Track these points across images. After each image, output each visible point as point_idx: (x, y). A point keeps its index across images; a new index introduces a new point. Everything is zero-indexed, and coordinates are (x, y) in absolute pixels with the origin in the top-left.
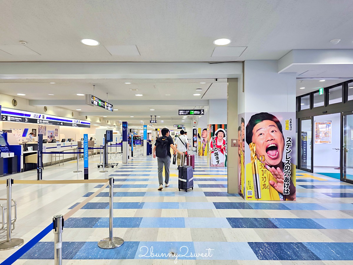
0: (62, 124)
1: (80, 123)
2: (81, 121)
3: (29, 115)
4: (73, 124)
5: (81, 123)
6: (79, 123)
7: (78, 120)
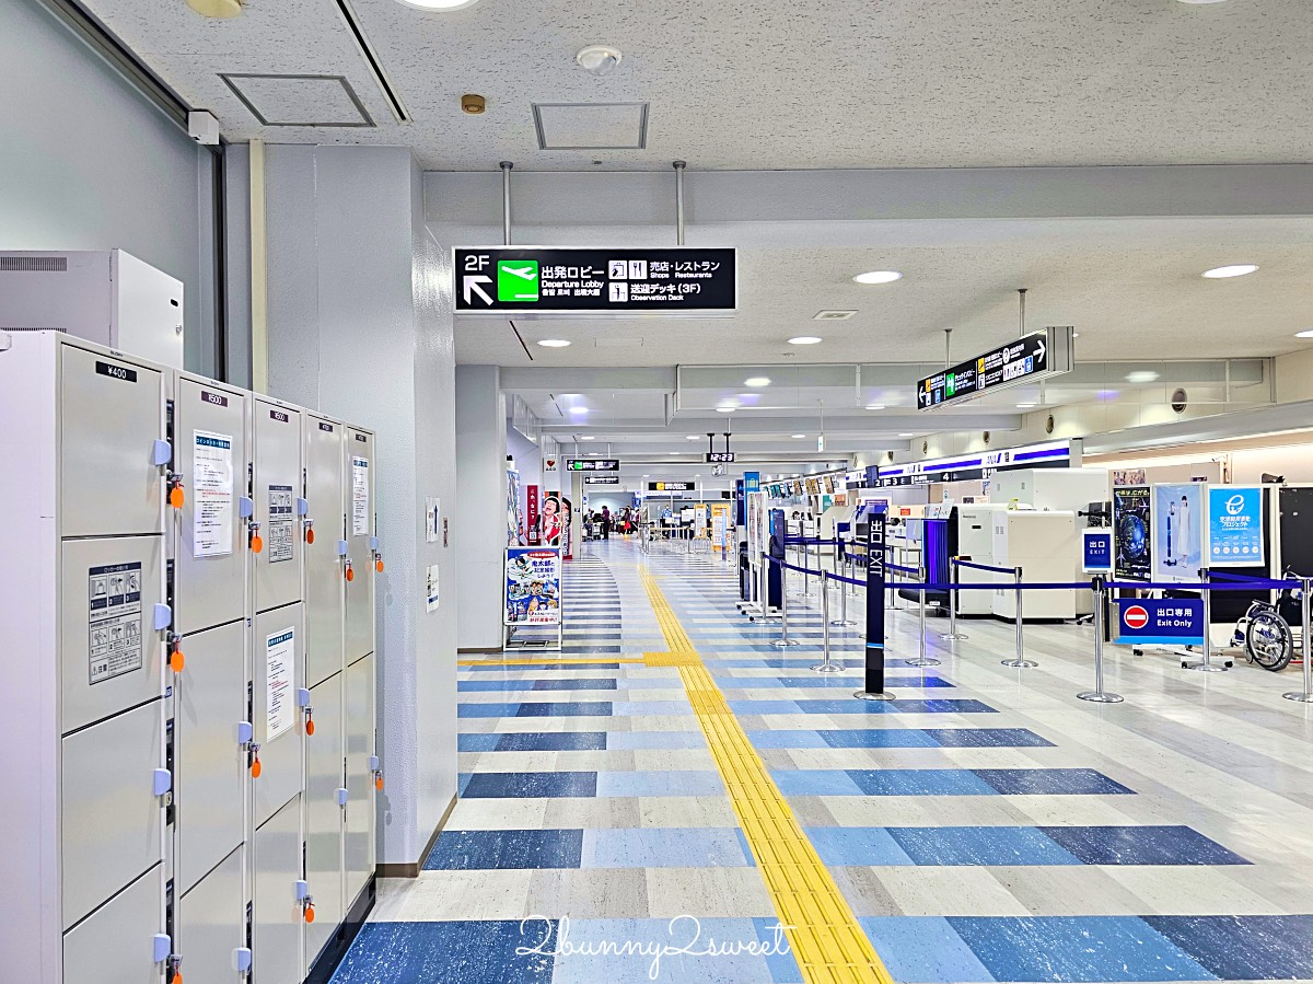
0: (946, 477)
1: (1012, 462)
2: (1013, 453)
3: (901, 471)
4: (984, 471)
5: (1017, 457)
6: (1007, 460)
7: (1003, 452)
